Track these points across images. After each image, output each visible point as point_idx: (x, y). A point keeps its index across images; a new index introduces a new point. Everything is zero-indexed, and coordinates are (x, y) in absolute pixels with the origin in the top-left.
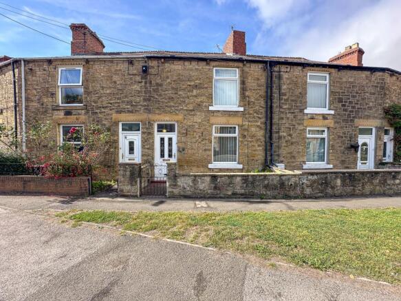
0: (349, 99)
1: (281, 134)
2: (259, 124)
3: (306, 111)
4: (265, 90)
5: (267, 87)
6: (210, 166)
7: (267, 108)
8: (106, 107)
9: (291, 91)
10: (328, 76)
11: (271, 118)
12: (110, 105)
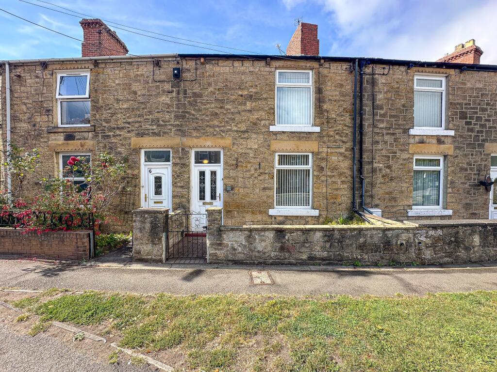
0: (476, 113)
1: (375, 165)
2: (343, 150)
3: (412, 132)
4: (352, 101)
5: (355, 97)
6: (271, 212)
7: (354, 127)
8: (123, 128)
9: (390, 102)
10: (444, 80)
11: (361, 143)
12: (128, 126)
